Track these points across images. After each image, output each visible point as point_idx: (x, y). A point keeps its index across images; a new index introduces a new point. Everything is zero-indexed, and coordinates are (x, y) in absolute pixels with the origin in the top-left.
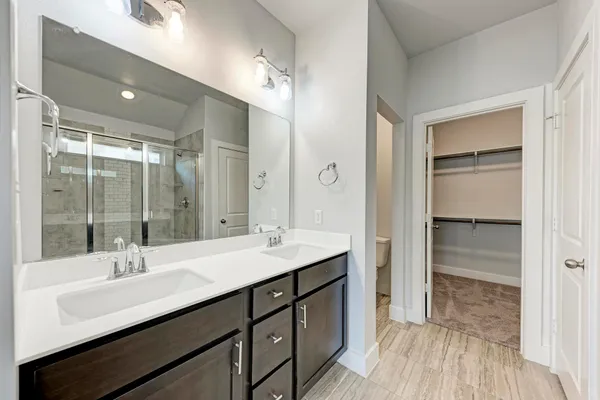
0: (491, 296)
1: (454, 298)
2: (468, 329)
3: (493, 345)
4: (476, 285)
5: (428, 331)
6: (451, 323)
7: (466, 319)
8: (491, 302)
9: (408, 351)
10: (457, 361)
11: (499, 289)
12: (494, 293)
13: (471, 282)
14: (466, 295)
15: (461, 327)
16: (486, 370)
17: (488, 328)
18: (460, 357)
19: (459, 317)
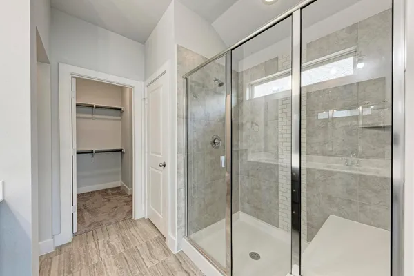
0: (107, 197)
1: (86, 209)
2: (104, 223)
3: (121, 223)
4: (96, 194)
5: (79, 242)
6: (93, 226)
7: (101, 217)
8: (109, 200)
9: (70, 267)
10: (107, 246)
11: (110, 191)
12: (108, 195)
13: (92, 193)
14: (93, 203)
15: (99, 224)
16: (123, 238)
17: (114, 216)
18: (108, 242)
19: (96, 219)
